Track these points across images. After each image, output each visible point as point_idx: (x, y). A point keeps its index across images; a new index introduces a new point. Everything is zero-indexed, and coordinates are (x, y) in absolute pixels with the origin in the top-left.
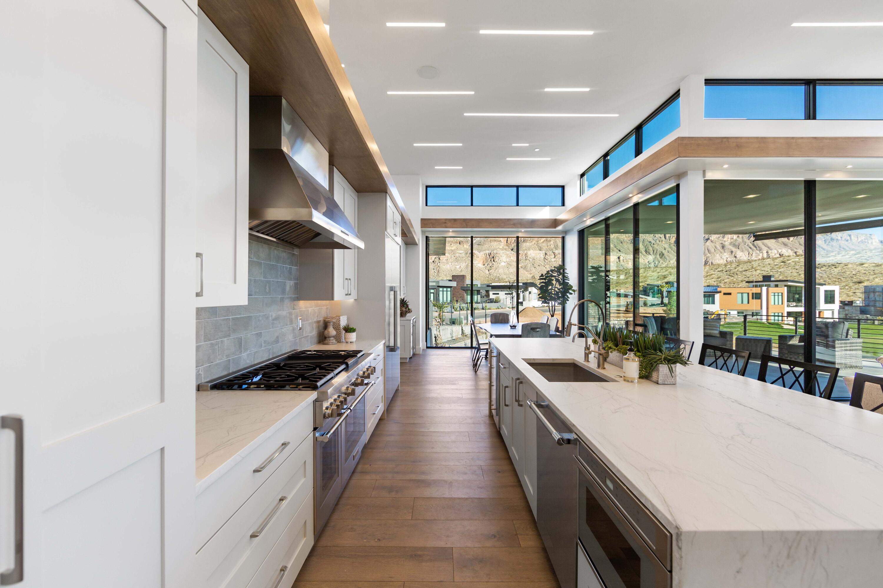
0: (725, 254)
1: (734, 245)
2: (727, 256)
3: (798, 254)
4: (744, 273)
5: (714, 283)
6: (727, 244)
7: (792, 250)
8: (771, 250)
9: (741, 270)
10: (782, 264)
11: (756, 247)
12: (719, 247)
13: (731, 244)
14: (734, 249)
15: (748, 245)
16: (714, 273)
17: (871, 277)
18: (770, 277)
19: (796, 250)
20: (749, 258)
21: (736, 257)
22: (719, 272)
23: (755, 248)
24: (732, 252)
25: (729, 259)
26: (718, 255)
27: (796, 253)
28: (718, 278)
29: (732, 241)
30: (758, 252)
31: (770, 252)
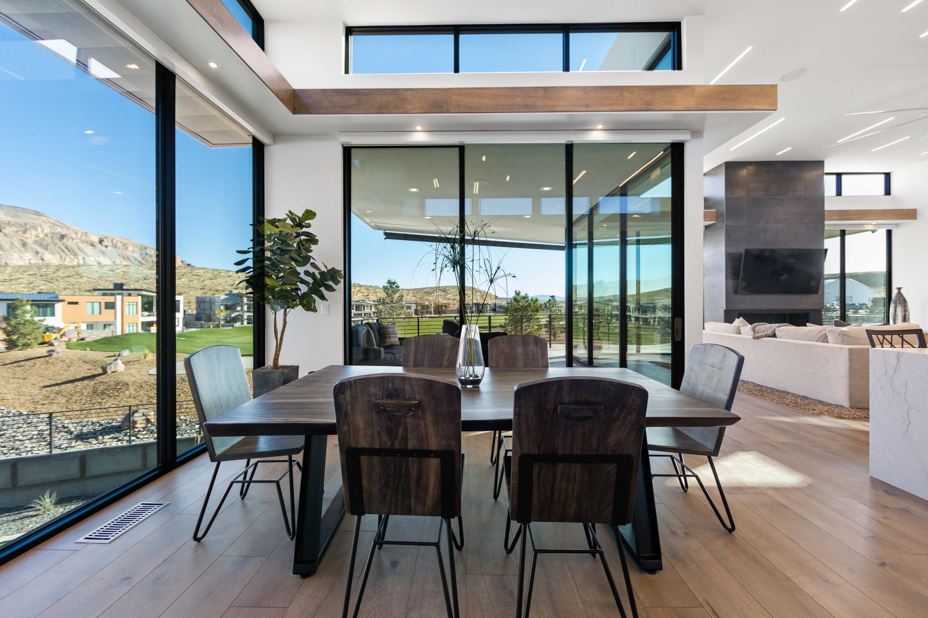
0: (28, 254)
1: (41, 245)
2: (31, 257)
3: (116, 263)
4: (67, 279)
5: (23, 289)
6: (30, 241)
7: (110, 259)
8: (88, 256)
9: (62, 275)
10: (111, 272)
11: (69, 250)
12: (17, 243)
13: (36, 242)
14: (40, 249)
15: (59, 248)
16: (21, 276)
17: (187, 290)
18: (122, 285)
19: (114, 260)
20: (61, 263)
21: (43, 259)
22: (29, 277)
23: (68, 252)
24: (37, 253)
25: (33, 261)
26: (16, 254)
27: (114, 262)
28: (29, 284)
29: (37, 239)
30: (73, 257)
31: (86, 258)
